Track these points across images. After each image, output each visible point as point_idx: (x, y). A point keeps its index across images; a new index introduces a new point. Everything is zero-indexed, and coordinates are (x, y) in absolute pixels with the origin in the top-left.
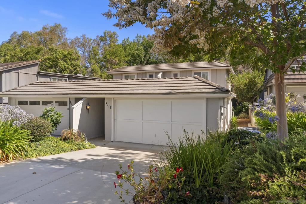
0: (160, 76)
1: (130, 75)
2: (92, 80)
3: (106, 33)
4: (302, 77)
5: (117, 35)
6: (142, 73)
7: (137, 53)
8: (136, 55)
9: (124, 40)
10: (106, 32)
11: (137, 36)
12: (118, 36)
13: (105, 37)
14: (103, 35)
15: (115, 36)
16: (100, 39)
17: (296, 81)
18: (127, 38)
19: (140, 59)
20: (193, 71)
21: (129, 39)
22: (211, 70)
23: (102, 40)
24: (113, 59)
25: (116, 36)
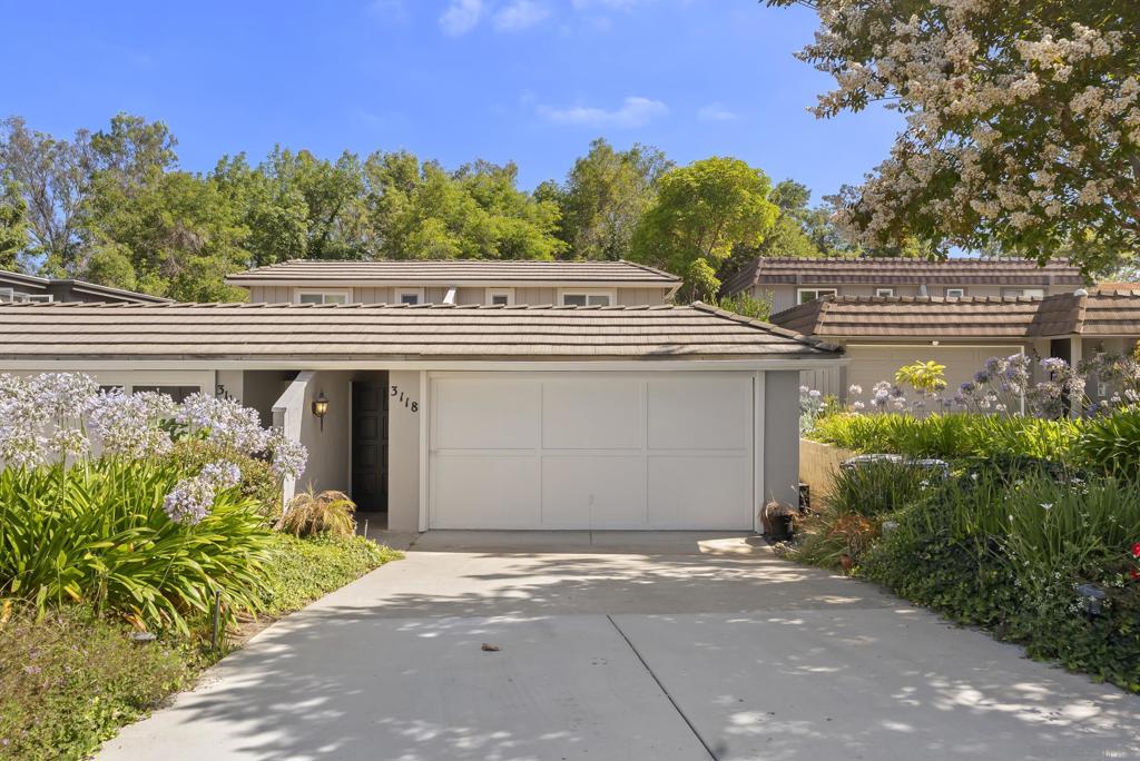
0: (450, 298)
1: (324, 293)
2: (130, 302)
3: (121, 121)
4: (887, 321)
5: (171, 137)
6: (375, 288)
7: (281, 217)
8: (276, 221)
9: (222, 158)
10: (124, 117)
11: (277, 151)
12: (173, 142)
13: (116, 137)
14: (108, 130)
15: (161, 141)
16: (94, 145)
17: (871, 330)
18: (238, 154)
19: (293, 236)
20: (559, 291)
21: (243, 157)
22: (619, 289)
23: (106, 151)
24: (188, 229)
25: (167, 140)
